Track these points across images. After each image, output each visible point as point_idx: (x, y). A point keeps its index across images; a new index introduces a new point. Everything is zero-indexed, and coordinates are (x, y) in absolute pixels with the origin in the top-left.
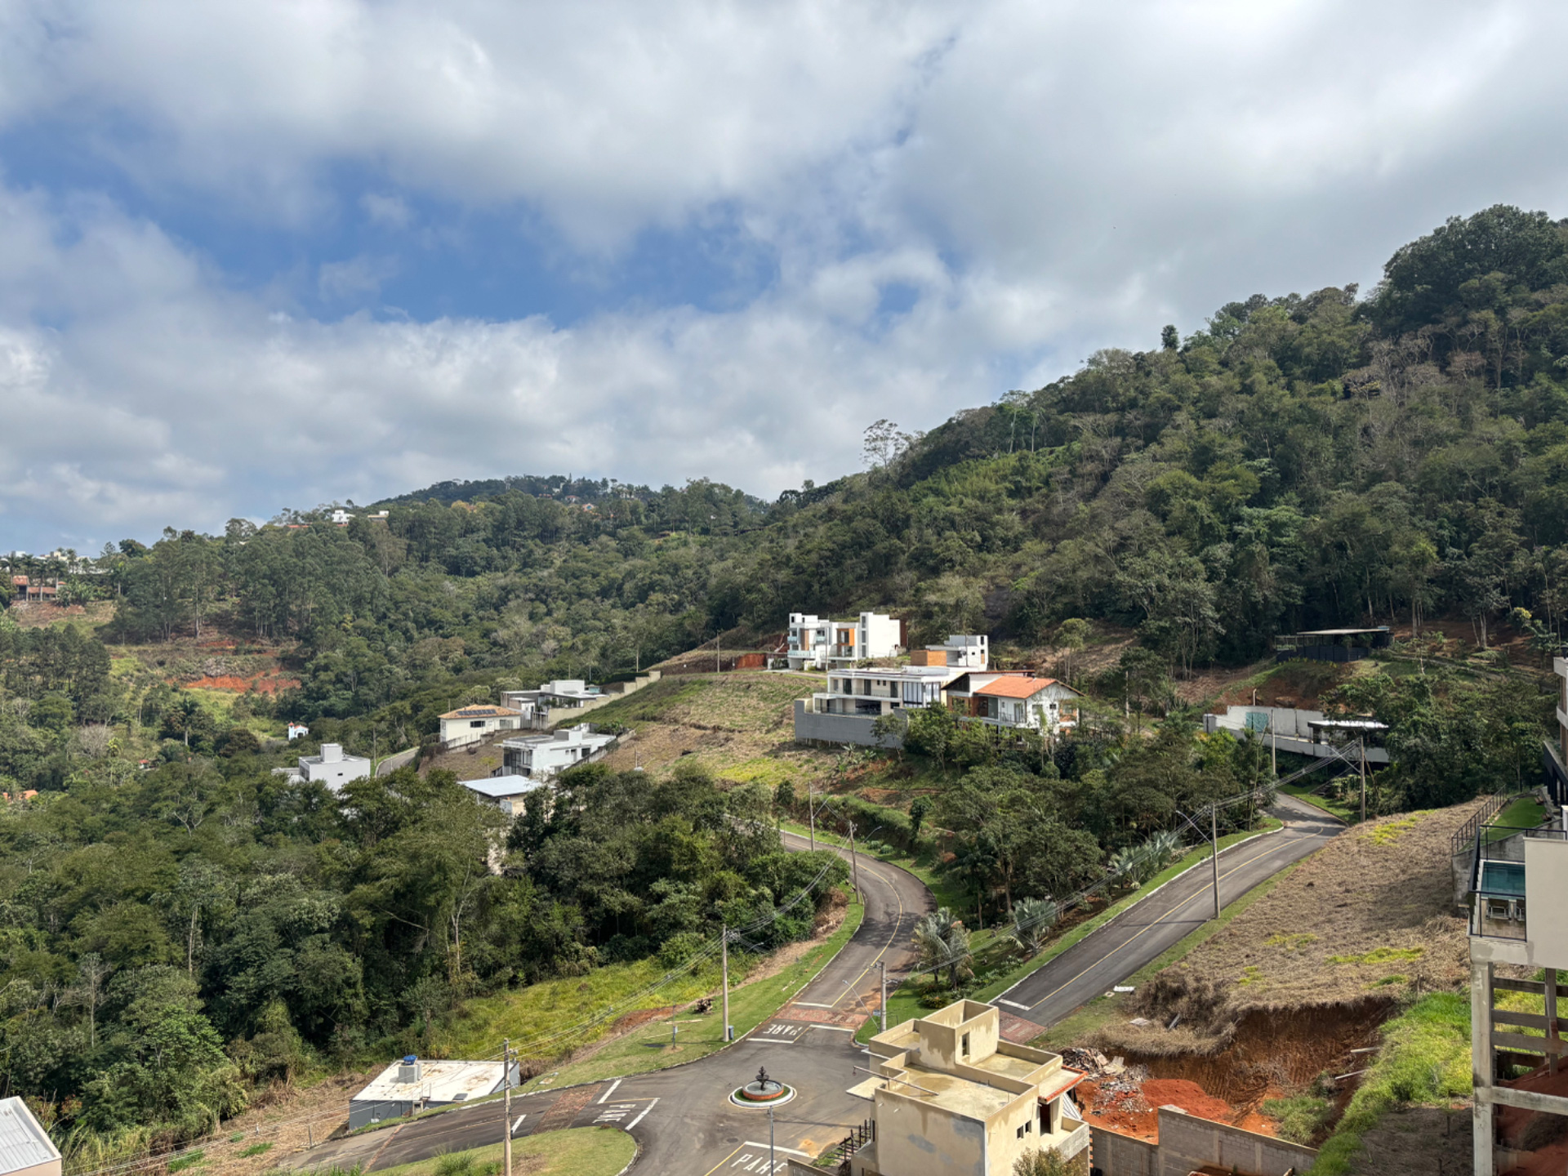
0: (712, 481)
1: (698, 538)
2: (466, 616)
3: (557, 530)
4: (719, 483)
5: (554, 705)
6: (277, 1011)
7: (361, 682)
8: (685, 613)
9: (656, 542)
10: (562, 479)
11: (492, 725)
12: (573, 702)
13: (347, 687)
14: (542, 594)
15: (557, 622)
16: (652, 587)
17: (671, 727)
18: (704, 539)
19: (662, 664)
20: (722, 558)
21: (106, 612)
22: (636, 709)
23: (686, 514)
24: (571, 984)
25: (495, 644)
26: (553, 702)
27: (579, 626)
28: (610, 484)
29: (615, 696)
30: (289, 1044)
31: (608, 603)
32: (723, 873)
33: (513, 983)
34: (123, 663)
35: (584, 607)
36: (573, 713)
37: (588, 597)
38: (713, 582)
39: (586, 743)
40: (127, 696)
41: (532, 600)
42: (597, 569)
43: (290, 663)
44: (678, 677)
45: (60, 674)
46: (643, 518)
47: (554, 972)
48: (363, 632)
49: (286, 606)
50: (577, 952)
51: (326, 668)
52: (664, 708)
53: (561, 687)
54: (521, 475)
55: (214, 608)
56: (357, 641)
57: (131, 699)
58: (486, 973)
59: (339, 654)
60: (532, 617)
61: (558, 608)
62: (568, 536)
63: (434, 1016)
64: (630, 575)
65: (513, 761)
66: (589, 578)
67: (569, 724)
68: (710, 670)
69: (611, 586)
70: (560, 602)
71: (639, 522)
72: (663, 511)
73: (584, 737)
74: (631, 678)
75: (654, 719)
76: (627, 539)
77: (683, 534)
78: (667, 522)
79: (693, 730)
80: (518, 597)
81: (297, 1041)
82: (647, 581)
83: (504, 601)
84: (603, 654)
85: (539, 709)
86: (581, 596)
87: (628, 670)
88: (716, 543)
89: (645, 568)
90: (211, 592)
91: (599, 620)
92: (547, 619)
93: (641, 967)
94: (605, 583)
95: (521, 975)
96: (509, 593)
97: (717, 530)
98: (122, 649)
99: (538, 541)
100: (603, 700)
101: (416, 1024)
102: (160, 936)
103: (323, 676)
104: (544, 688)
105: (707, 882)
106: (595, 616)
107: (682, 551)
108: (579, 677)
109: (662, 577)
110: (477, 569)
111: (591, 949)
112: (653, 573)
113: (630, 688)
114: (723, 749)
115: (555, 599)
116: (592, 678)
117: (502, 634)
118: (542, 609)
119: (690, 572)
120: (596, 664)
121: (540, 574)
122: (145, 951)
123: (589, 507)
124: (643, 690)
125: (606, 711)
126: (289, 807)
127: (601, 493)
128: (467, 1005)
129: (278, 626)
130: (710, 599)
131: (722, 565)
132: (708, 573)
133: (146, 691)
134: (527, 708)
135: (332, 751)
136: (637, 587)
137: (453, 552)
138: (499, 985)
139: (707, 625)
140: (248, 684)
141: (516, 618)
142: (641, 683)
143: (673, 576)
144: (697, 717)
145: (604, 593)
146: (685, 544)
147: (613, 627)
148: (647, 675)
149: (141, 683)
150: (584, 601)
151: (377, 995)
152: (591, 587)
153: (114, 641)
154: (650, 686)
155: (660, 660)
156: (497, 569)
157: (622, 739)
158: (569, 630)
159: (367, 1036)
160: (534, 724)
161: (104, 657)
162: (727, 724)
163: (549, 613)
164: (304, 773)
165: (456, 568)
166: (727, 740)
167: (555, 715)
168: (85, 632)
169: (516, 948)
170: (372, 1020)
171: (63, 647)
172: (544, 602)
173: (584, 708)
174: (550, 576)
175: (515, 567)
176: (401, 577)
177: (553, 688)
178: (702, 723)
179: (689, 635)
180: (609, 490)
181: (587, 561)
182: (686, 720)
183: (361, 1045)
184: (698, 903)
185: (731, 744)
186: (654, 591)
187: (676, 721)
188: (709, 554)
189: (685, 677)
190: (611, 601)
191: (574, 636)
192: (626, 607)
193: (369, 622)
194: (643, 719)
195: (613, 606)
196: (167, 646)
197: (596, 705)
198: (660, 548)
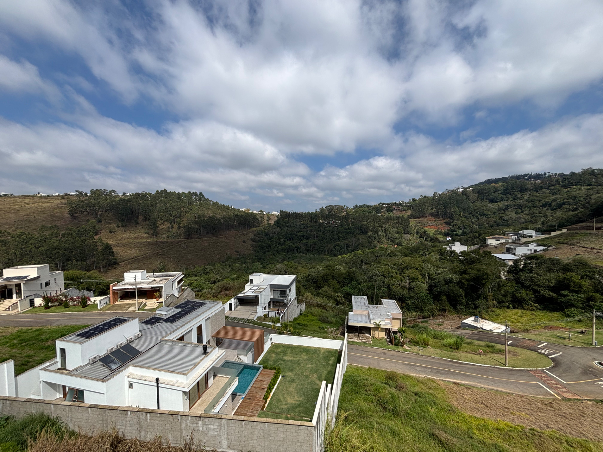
0: (594, 168)
1: (586, 187)
2: (494, 213)
3: (526, 189)
4: (597, 168)
5: (524, 237)
6: (444, 298)
7: (464, 228)
8: (579, 211)
9: (566, 190)
10: (528, 174)
11: (503, 241)
12: (531, 237)
13: (461, 229)
14: (520, 207)
15: (525, 214)
16: (564, 204)
17: (571, 247)
18: (589, 187)
19: (567, 227)
20: (598, 193)
21: (409, 213)
22: (556, 240)
23: (581, 180)
24: (529, 313)
25: (503, 220)
26: (524, 236)
27: (533, 215)
28: (547, 174)
29: (547, 236)
30: (447, 306)
31: (545, 209)
32: (594, 294)
33: (508, 307)
34: (412, 222)
35: (536, 210)
36: (531, 239)
37: (537, 207)
38: (593, 201)
39: (535, 248)
40: (413, 229)
41: (516, 208)
42: (541, 199)
43: (447, 223)
44: (574, 231)
45: (401, 224)
46: (561, 183)
47: (522, 308)
48: (466, 217)
49: (446, 211)
50: (531, 304)
51: (456, 225)
52: (568, 240)
53: (526, 232)
54: (513, 175)
55: (430, 211)
56: (463, 218)
57: (414, 230)
58: (499, 303)
59: (459, 222)
60: (516, 213)
61: (526, 211)
62: (530, 190)
63: (483, 309)
64: (555, 200)
65: (509, 251)
66: (538, 202)
67: (530, 242)
68: (590, 230)
69: (546, 204)
70: (526, 209)
71: (559, 184)
72: (570, 180)
73: (535, 246)
74: (554, 231)
75: (564, 243)
76: (554, 189)
77: (579, 187)
78: (572, 183)
79: (581, 248)
80: (511, 208)
81: (449, 305)
82: (562, 202)
83: (507, 209)
84: (543, 223)
85: (518, 238)
86: (534, 207)
87: (553, 228)
88: (594, 188)
89: (561, 198)
90: (430, 208)
91: (541, 213)
92: (522, 214)
93: (556, 314)
94: (544, 203)
95: (511, 306)
96: (508, 207)
97: (596, 184)
98: (412, 220)
99: (519, 192)
100: (542, 237)
101: (479, 310)
102: (420, 277)
103: (455, 227)
104: (520, 232)
105: (586, 295)
106: (540, 213)
107: (578, 192)
108: (533, 230)
109: (569, 200)
110: (498, 201)
111: (536, 305)
112: (564, 199)
113: (553, 234)
114: (595, 255)
115: (524, 208)
116: (538, 231)
117: (506, 218)
118: (520, 211)
119: (582, 199)
120: (540, 226)
121: (519, 201)
122: (417, 279)
123: (538, 181)
124: (559, 234)
125: (543, 240)
126: (447, 255)
127: (543, 177)
128: (493, 309)
129: (445, 215)
130: (591, 207)
131: (598, 195)
132: (590, 198)
133: (417, 228)
134: (514, 237)
135: (457, 244)
136: (557, 204)
137: (491, 197)
138: (504, 307)
139: (589, 215)
140: (438, 228)
141: (511, 213)
142: (558, 232)
143: (573, 200)
144: (583, 244)
145: (544, 206)
146: (580, 189)
147: (547, 216)
148: (561, 230)
149: (416, 227)
150: (535, 208)
151: (468, 300)
152: (538, 204)
153: (411, 218)
154: (562, 234)
155: (567, 226)
156: (504, 201)
157: (549, 248)
158: (529, 217)
159: (465, 309)
160: (516, 242)
161: (409, 221)
162: (598, 247)
163: (522, 212)
164: (450, 248)
165: (491, 201)
166: (598, 252)
167: (524, 240)
168: (406, 217)
169: (509, 299)
170: (467, 306)
171: (401, 219)
172: (521, 209)
173: (534, 238)
174: (523, 201)
175: (511, 200)
176: (475, 204)
177: (523, 232)
178: (585, 246)
179: (580, 218)
180: (547, 176)
181: (537, 197)
182: (578, 245)
183: (464, 310)
184: (582, 301)
185: (599, 254)
186: (565, 205)
187: (574, 245)
188: (591, 192)
189: (577, 231)
190: (546, 208)
191: (531, 218)
192: (552, 210)
193: (467, 215)
194: (559, 243)
195: (547, 210)
196: (421, 219)
197: (539, 238)
198: (568, 191)
